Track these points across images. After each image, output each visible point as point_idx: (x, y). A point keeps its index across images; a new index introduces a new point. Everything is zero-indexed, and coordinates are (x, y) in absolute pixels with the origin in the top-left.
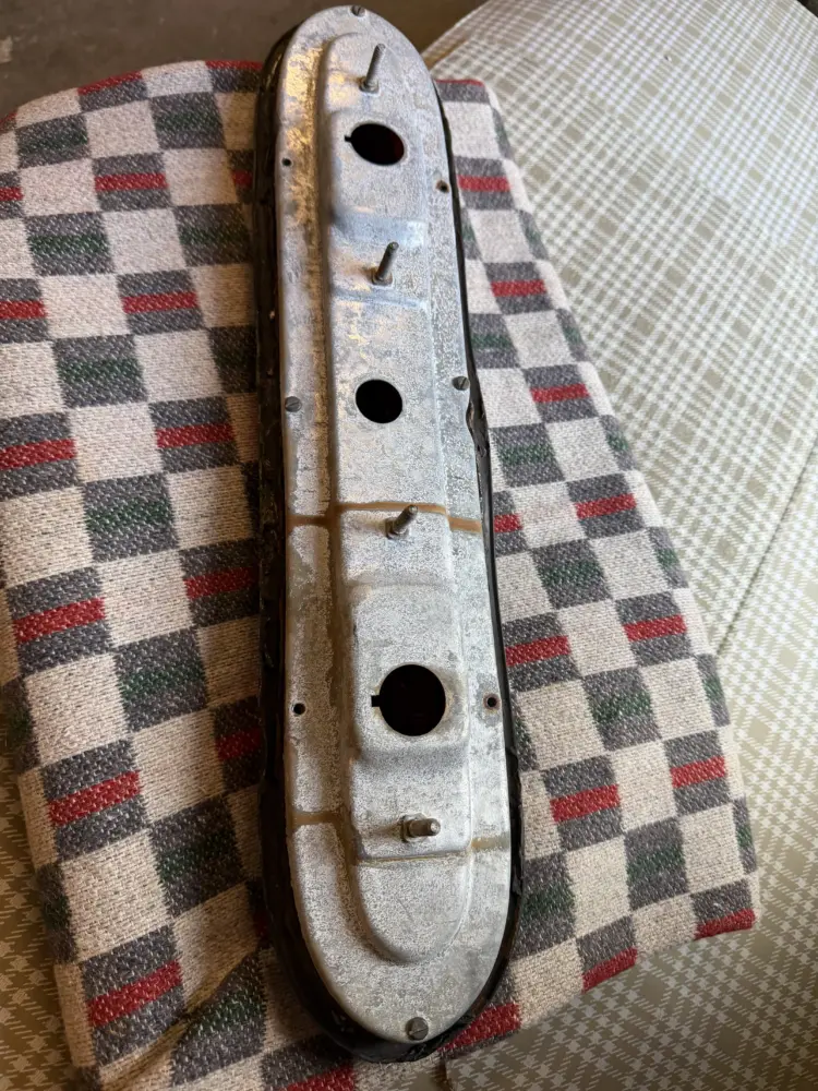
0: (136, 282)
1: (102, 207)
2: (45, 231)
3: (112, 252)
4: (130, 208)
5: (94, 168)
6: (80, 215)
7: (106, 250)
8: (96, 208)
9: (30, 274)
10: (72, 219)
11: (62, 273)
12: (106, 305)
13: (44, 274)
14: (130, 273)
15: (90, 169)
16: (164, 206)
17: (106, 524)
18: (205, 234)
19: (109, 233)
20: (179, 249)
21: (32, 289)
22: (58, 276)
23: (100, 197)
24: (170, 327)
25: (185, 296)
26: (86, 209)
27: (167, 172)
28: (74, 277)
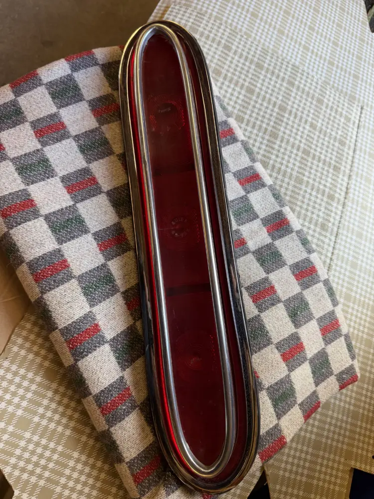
0: (68, 178)
1: (42, 145)
2: (22, 164)
3: (53, 166)
4: (54, 143)
5: (32, 126)
6: (34, 152)
7: (50, 166)
8: (39, 147)
9: (22, 187)
10: (31, 155)
11: (36, 182)
12: (59, 193)
13: (28, 185)
14: (64, 174)
15: (30, 128)
16: (68, 137)
17: (90, 291)
18: (90, 146)
19: (49, 157)
20: (81, 156)
21: (26, 194)
22: (35, 184)
23: (39, 141)
24: (89, 196)
25: (91, 179)
26: (35, 149)
27: (64, 120)
28: (41, 183)
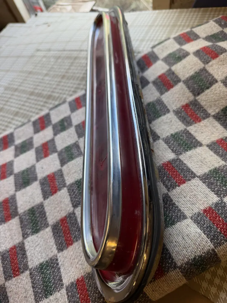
0: (60, 244)
1: (27, 270)
2: (41, 291)
3: (47, 259)
5: (9, 280)
7: (47, 262)
10: (34, 281)
11: (61, 277)
12: (72, 253)
13: (62, 285)
16: (23, 244)
19: (39, 263)
20: (42, 232)
21: (71, 287)
23: (23, 272)
24: (76, 224)
25: (62, 222)
26: (29, 277)
28: (62, 271)
